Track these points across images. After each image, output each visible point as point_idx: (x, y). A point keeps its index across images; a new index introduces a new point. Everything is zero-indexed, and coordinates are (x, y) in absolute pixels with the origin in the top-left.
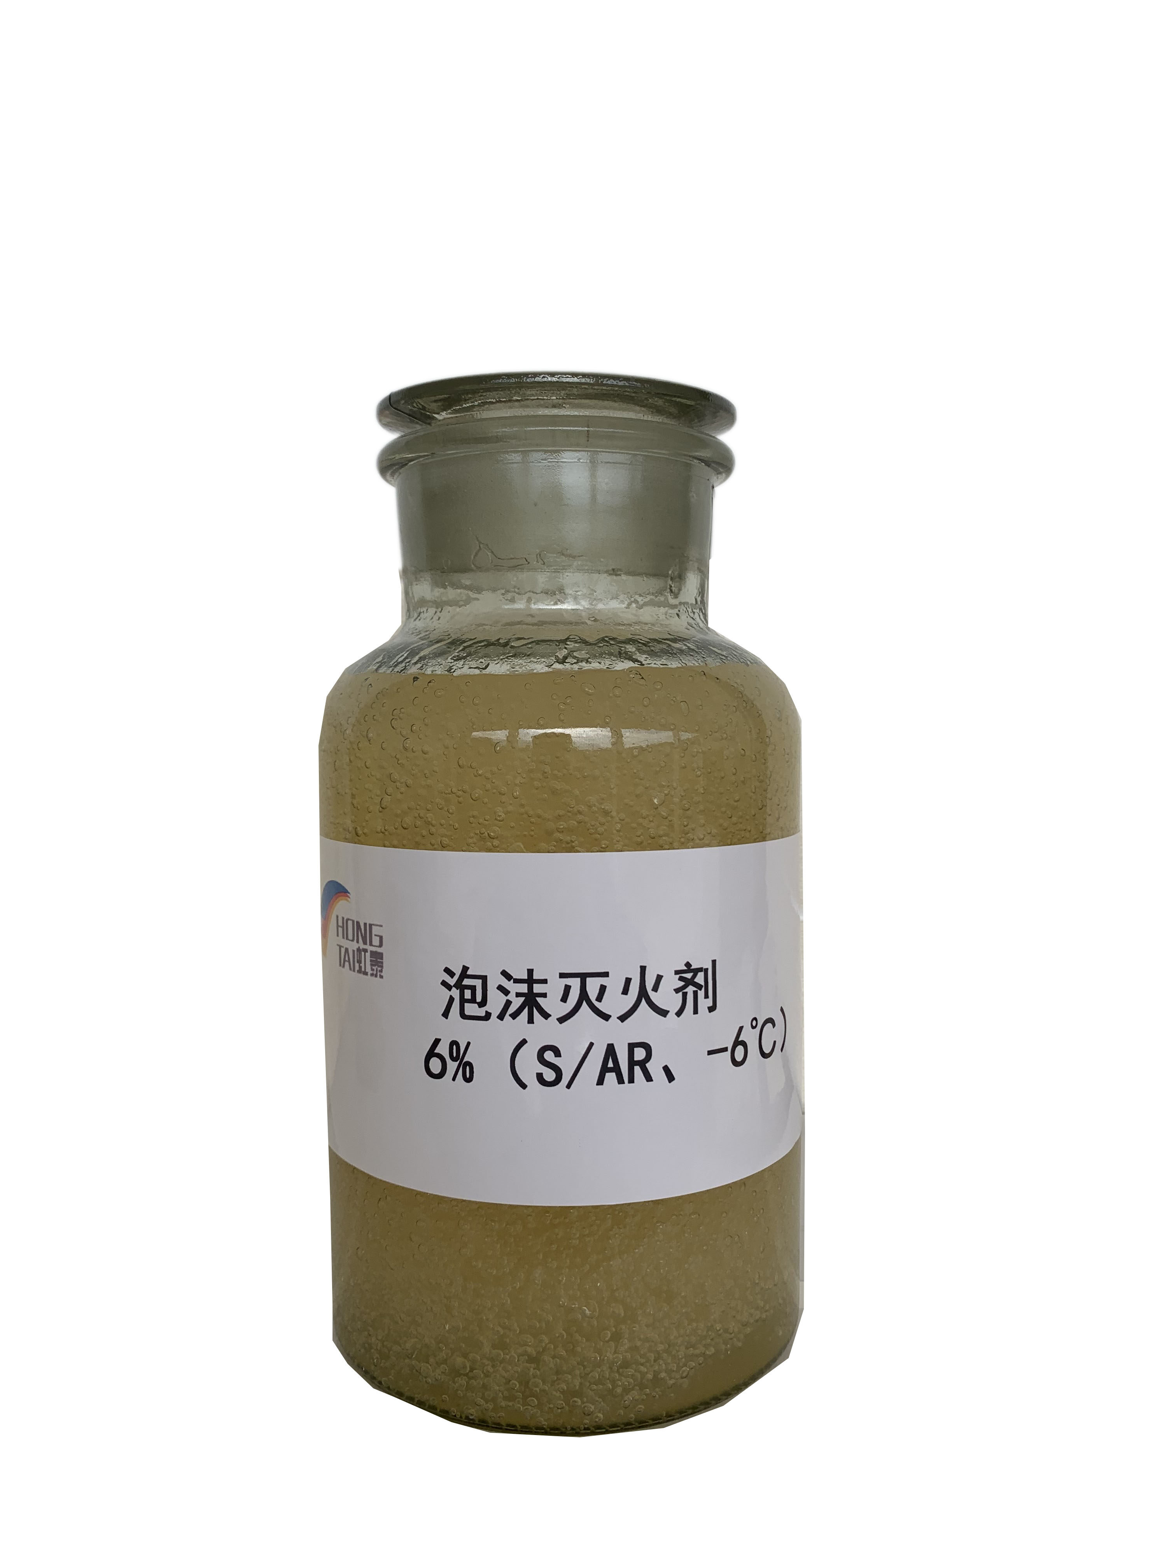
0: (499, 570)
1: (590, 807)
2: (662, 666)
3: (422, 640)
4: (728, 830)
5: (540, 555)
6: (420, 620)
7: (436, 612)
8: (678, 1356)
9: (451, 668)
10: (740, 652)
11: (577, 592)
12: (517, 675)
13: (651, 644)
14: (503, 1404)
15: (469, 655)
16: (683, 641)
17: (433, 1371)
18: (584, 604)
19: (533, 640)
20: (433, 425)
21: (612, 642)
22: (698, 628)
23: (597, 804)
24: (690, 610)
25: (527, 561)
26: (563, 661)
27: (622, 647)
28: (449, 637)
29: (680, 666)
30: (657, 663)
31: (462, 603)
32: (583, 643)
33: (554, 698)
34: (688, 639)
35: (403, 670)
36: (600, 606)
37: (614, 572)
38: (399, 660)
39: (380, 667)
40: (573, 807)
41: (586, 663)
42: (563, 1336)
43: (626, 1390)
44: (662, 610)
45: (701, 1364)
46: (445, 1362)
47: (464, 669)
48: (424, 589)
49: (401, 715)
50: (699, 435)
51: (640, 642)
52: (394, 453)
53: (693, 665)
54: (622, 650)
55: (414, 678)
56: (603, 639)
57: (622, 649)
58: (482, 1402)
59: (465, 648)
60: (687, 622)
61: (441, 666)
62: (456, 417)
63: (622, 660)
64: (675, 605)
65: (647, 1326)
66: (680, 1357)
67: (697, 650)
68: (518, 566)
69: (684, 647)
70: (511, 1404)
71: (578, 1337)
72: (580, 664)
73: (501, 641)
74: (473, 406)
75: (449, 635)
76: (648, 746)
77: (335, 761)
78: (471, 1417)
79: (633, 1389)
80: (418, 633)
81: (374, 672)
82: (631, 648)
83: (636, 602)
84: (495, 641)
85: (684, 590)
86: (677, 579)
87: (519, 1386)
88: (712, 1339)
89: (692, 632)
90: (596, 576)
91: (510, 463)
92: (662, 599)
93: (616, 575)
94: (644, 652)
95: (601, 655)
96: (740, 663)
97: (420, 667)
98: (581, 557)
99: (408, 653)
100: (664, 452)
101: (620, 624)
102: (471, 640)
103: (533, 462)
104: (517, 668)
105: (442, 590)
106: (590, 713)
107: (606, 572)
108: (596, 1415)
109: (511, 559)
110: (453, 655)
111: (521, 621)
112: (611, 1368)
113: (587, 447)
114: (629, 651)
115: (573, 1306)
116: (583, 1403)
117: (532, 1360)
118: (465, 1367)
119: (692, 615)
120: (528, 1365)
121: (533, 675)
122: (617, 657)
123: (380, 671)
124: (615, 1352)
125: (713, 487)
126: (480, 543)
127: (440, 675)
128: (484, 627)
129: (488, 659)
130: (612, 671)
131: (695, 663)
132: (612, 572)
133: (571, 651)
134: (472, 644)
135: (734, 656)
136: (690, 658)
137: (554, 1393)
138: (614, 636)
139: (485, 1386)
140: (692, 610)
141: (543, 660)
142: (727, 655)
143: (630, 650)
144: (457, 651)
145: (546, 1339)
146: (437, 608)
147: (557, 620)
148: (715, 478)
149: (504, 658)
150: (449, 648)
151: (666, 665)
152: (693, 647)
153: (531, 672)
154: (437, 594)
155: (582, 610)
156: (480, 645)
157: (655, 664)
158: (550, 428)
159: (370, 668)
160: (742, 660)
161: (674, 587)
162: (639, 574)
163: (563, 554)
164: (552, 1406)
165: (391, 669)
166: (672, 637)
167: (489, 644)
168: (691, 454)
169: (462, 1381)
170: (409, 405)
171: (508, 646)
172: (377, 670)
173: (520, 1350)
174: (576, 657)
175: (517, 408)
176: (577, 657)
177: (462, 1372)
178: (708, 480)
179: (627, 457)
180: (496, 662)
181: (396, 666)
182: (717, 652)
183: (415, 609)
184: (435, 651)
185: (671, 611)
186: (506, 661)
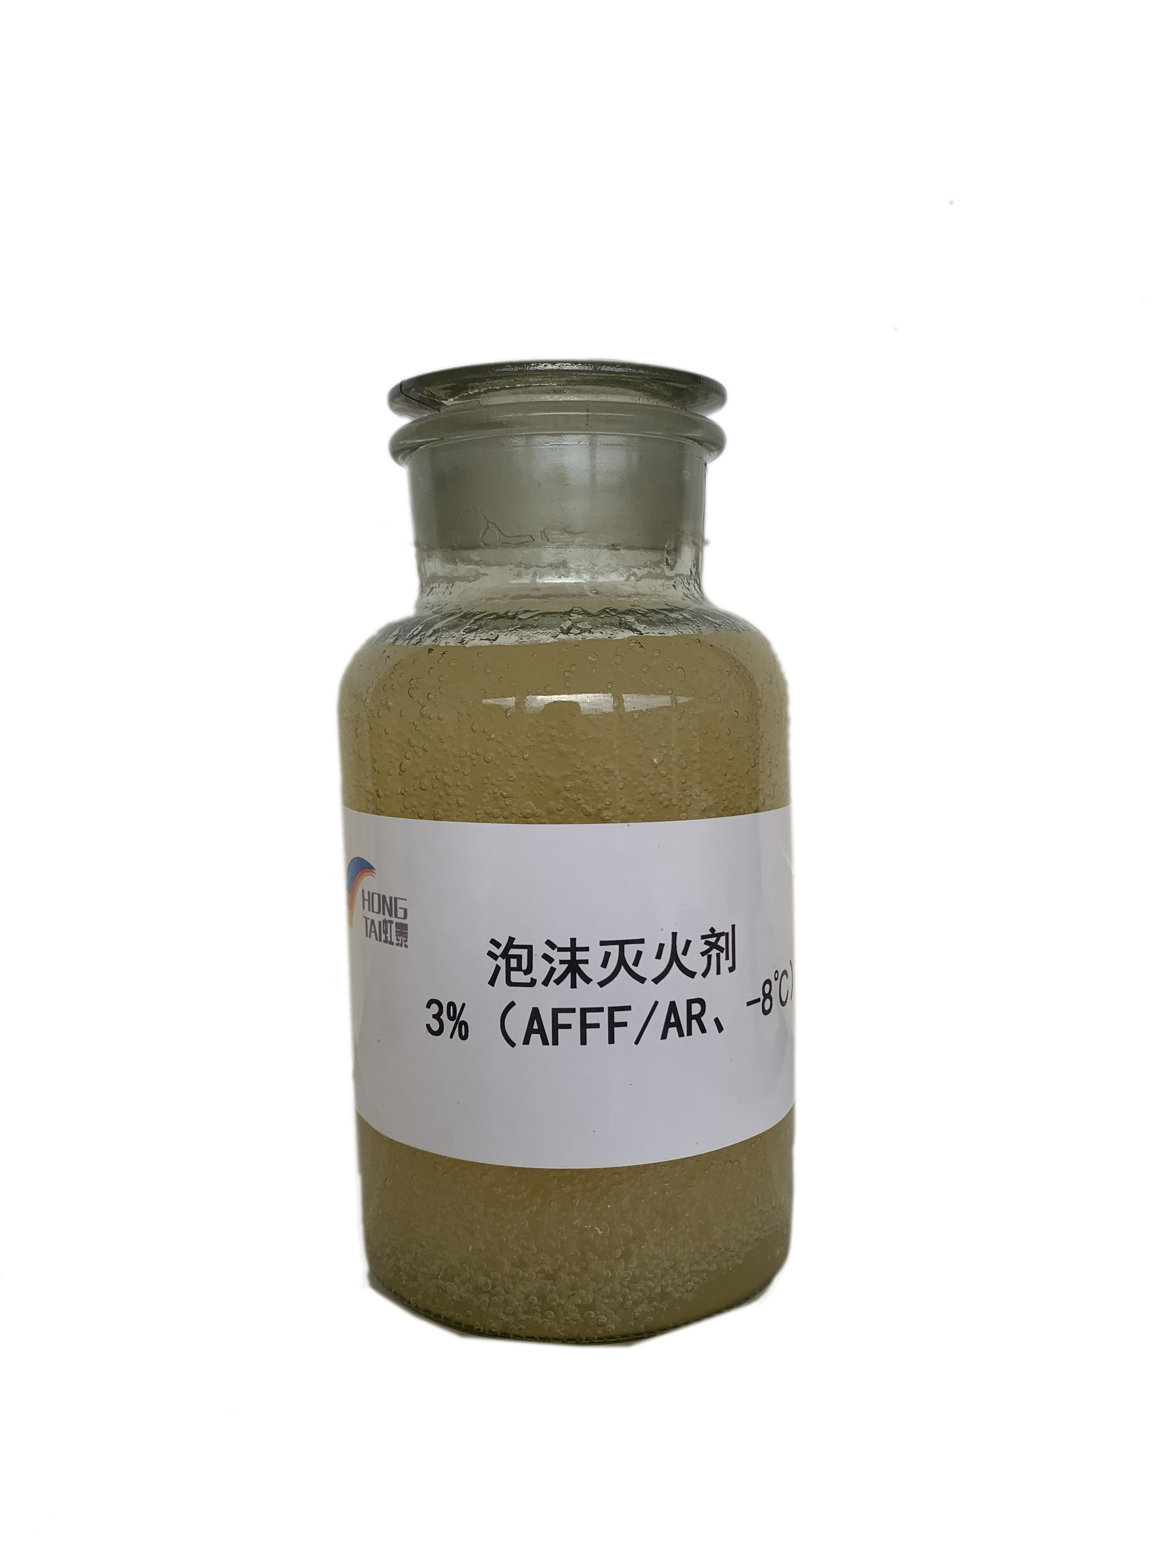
0: (506, 547)
1: (595, 767)
2: (660, 635)
3: (435, 614)
4: (723, 787)
5: (544, 532)
6: (432, 594)
7: (447, 587)
8: (684, 1272)
9: (463, 641)
10: (733, 620)
11: (579, 566)
12: (525, 645)
13: (648, 615)
14: (524, 1317)
15: (480, 627)
16: (680, 611)
17: (458, 1290)
18: (586, 578)
19: (538, 613)
20: (442, 411)
21: (612, 613)
22: (693, 598)
23: (601, 764)
24: (685, 581)
25: (532, 538)
26: (567, 632)
27: (622, 618)
28: (461, 610)
29: (676, 634)
30: (655, 632)
31: (472, 578)
32: (586, 615)
33: (560, 666)
34: (685, 609)
35: (419, 642)
36: (601, 579)
37: (614, 547)
38: (415, 633)
39: (397, 639)
40: (579, 768)
41: (589, 633)
42: (577, 1254)
43: (636, 1303)
44: (660, 582)
45: (705, 1279)
46: (468, 1280)
47: (475, 640)
48: (436, 566)
49: (418, 685)
50: (692, 416)
51: (639, 613)
52: (406, 438)
53: (688, 633)
54: (622, 621)
55: (429, 650)
56: (604, 611)
57: (623, 619)
58: (504, 1316)
59: (476, 621)
60: (683, 593)
61: (454, 638)
62: (464, 403)
63: (622, 630)
64: (671, 577)
65: (655, 1245)
66: (685, 1272)
67: (692, 619)
68: (524, 543)
69: (680, 617)
70: (530, 1317)
71: (591, 1255)
72: (584, 634)
73: (509, 614)
74: (480, 393)
75: (461, 608)
76: (647, 709)
77: (357, 729)
78: (493, 1330)
79: (642, 1302)
80: (431, 608)
81: (391, 645)
82: (630, 619)
83: (635, 574)
84: (504, 614)
85: (679, 562)
86: (673, 553)
87: (537, 1301)
88: (715, 1257)
89: (688, 602)
90: (597, 551)
91: (515, 446)
92: (659, 571)
93: (616, 550)
94: (643, 622)
95: (603, 625)
96: (733, 631)
97: (434, 639)
98: (582, 534)
99: (422, 626)
100: (659, 433)
101: (619, 596)
102: (481, 613)
103: (536, 446)
104: (525, 639)
105: (453, 566)
106: (593, 679)
107: (607, 547)
108: (608, 1326)
109: (518, 536)
110: (465, 628)
111: (528, 594)
112: (622, 1285)
113: (587, 430)
114: (629, 622)
115: (586, 1227)
116: (596, 1315)
117: (548, 1277)
118: (486, 1285)
119: (687, 586)
120: (546, 1281)
121: (539, 645)
122: (617, 627)
123: (396, 644)
124: (626, 1269)
125: (706, 464)
126: (488, 522)
127: (453, 646)
128: (494, 601)
129: (498, 631)
130: (612, 640)
131: (690, 631)
132: (612, 547)
133: (575, 623)
134: (483, 617)
135: (727, 624)
136: (686, 627)
137: (570, 1306)
138: (614, 607)
139: (506, 1302)
140: (687, 581)
141: (549, 631)
142: (720, 624)
143: (629, 620)
144: (469, 624)
145: (561, 1258)
146: (449, 583)
147: (560, 592)
148: (708, 456)
149: (512, 630)
150: (461, 621)
151: (663, 634)
152: (689, 617)
153: (538, 642)
154: (449, 571)
155: (584, 583)
156: (489, 618)
157: (653, 633)
158: (552, 413)
159: (387, 641)
160: (734, 628)
161: (670, 559)
162: (638, 549)
163: (566, 532)
164: (568, 1318)
165: (407, 641)
166: (669, 607)
167: (498, 617)
168: (684, 435)
169: (485, 1298)
170: (419, 392)
171: (517, 619)
172: (394, 642)
173: (538, 1269)
174: (579, 628)
175: (521, 394)
176: (581, 628)
177: (484, 1289)
178: (701, 458)
179: (625, 439)
180: (505, 634)
181: (411, 639)
182: (711, 621)
183: (428, 584)
184: (447, 624)
185: (667, 583)
186: (514, 633)
